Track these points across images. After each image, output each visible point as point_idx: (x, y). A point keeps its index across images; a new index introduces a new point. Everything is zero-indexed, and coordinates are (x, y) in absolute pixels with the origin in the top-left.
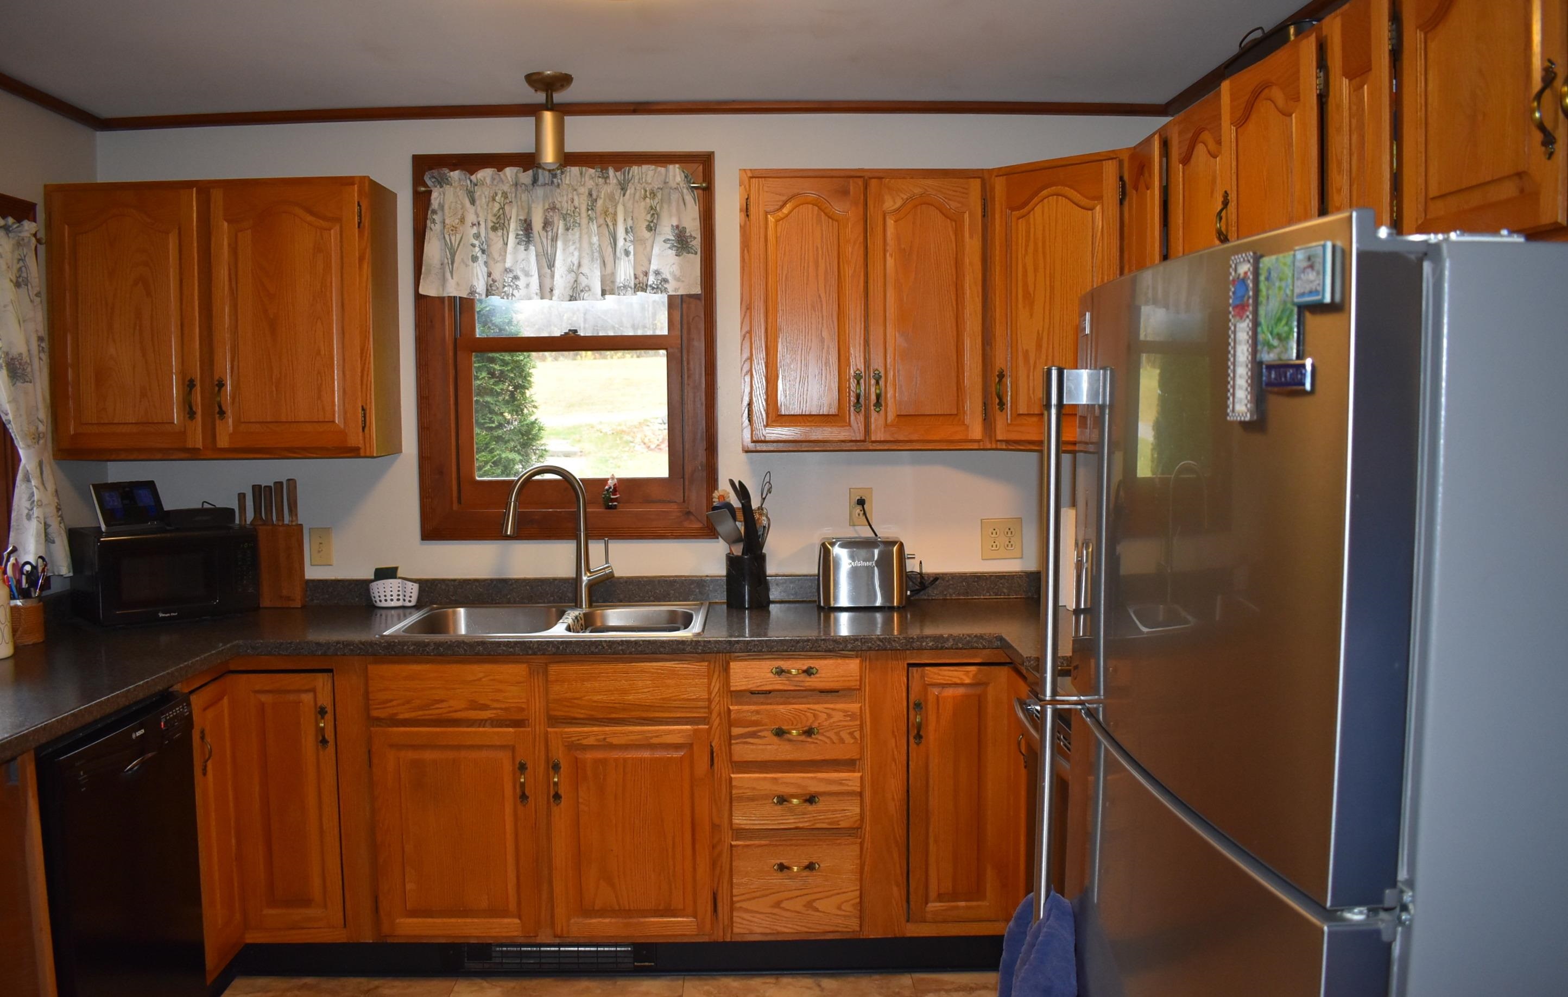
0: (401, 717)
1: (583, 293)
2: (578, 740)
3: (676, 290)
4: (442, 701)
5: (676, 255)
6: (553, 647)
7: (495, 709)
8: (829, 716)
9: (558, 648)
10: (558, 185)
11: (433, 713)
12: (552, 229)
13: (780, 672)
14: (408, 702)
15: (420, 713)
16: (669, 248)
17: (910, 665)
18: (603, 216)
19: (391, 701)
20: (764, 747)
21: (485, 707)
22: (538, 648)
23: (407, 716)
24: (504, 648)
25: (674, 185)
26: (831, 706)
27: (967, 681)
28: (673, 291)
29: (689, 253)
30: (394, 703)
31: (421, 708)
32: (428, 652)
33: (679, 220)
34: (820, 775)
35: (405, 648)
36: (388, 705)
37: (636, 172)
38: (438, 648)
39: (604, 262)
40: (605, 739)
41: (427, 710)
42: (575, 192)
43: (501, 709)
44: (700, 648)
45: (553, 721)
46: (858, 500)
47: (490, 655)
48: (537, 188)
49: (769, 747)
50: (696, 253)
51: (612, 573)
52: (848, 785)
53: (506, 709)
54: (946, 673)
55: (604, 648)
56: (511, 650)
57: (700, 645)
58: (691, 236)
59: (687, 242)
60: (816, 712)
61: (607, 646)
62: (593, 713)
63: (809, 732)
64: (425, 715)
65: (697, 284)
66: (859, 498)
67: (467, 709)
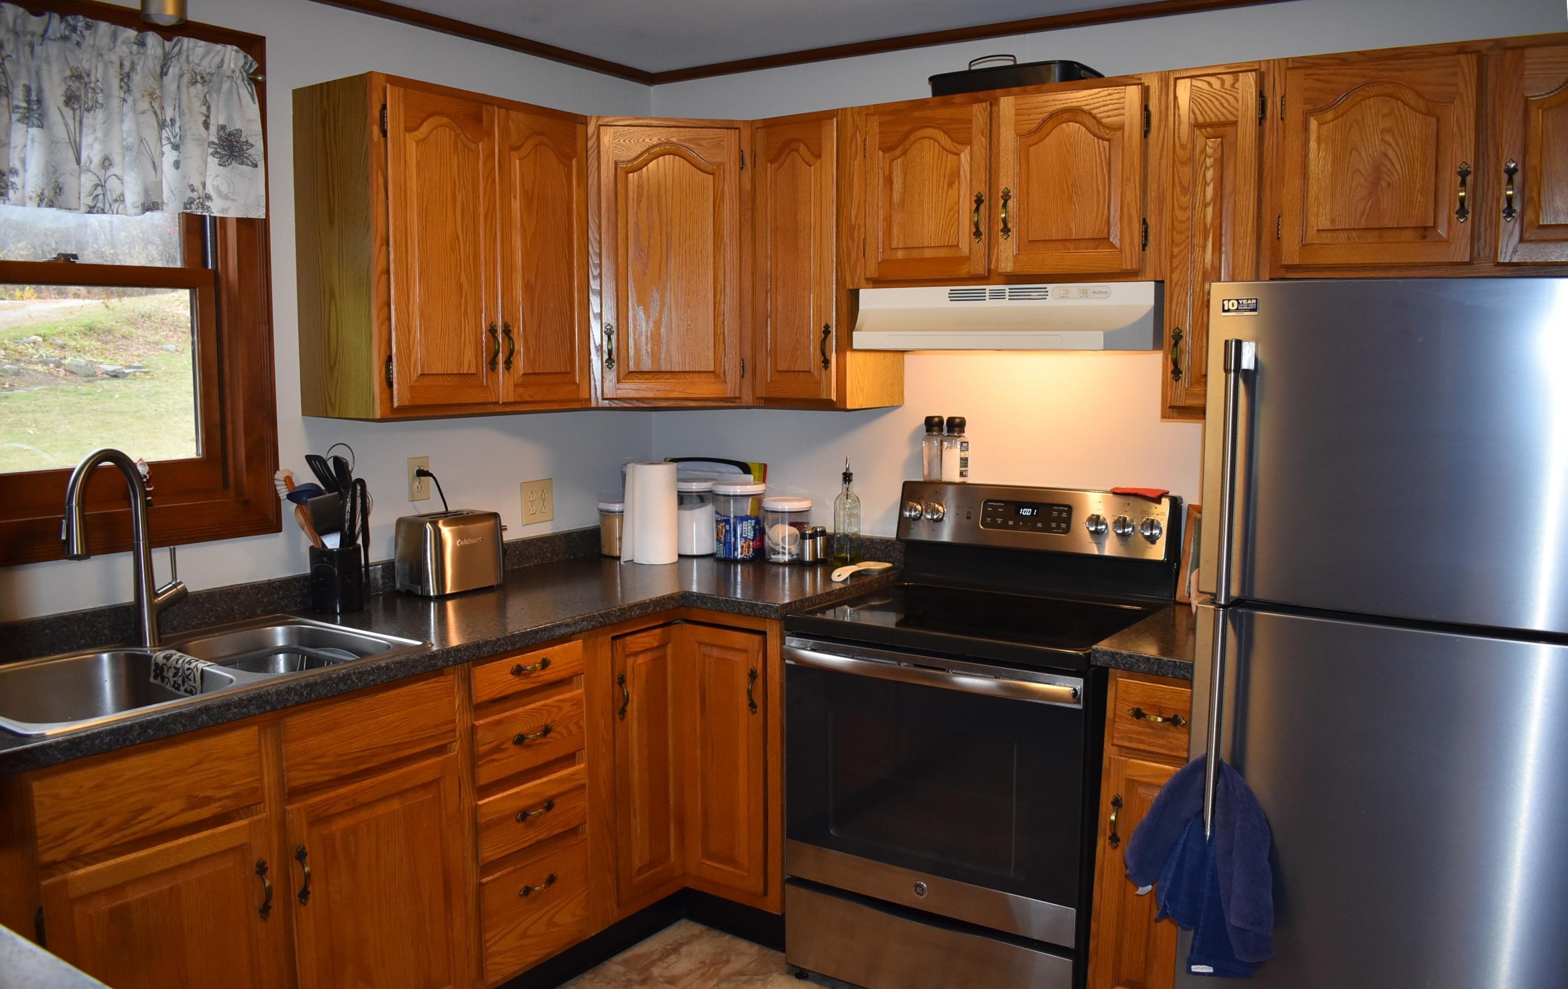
0: (89, 849)
1: (117, 205)
2: (325, 811)
3: (223, 210)
4: (148, 809)
5: (220, 165)
6: (295, 694)
7: (220, 799)
8: (560, 708)
9: (302, 694)
10: (78, 44)
11: (137, 830)
12: (80, 107)
13: (518, 671)
14: (99, 824)
15: (118, 835)
16: (212, 154)
17: (613, 638)
18: (147, 99)
19: (74, 829)
20: (507, 761)
21: (207, 801)
22: (278, 699)
23: (98, 845)
24: (236, 710)
25: (229, 73)
26: (561, 697)
27: (656, 644)
28: (219, 212)
29: (242, 163)
30: (77, 832)
31: (119, 828)
32: (131, 741)
33: (230, 118)
34: (553, 776)
35: (97, 742)
36: (69, 837)
37: (185, 45)
38: (146, 731)
39: (154, 163)
40: (354, 800)
41: (126, 828)
42: (100, 58)
43: (228, 797)
44: (451, 659)
45: (293, 794)
46: (417, 471)
47: (218, 724)
48: (50, 43)
49: (512, 759)
50: (256, 166)
51: (185, 589)
52: (577, 780)
53: (236, 796)
54: (640, 640)
55: (353, 681)
56: (245, 710)
57: (451, 657)
58: (247, 142)
59: (242, 149)
60: (549, 708)
61: (357, 678)
62: (339, 770)
63: (547, 731)
64: (124, 837)
65: (259, 205)
66: (417, 468)
67: (183, 811)
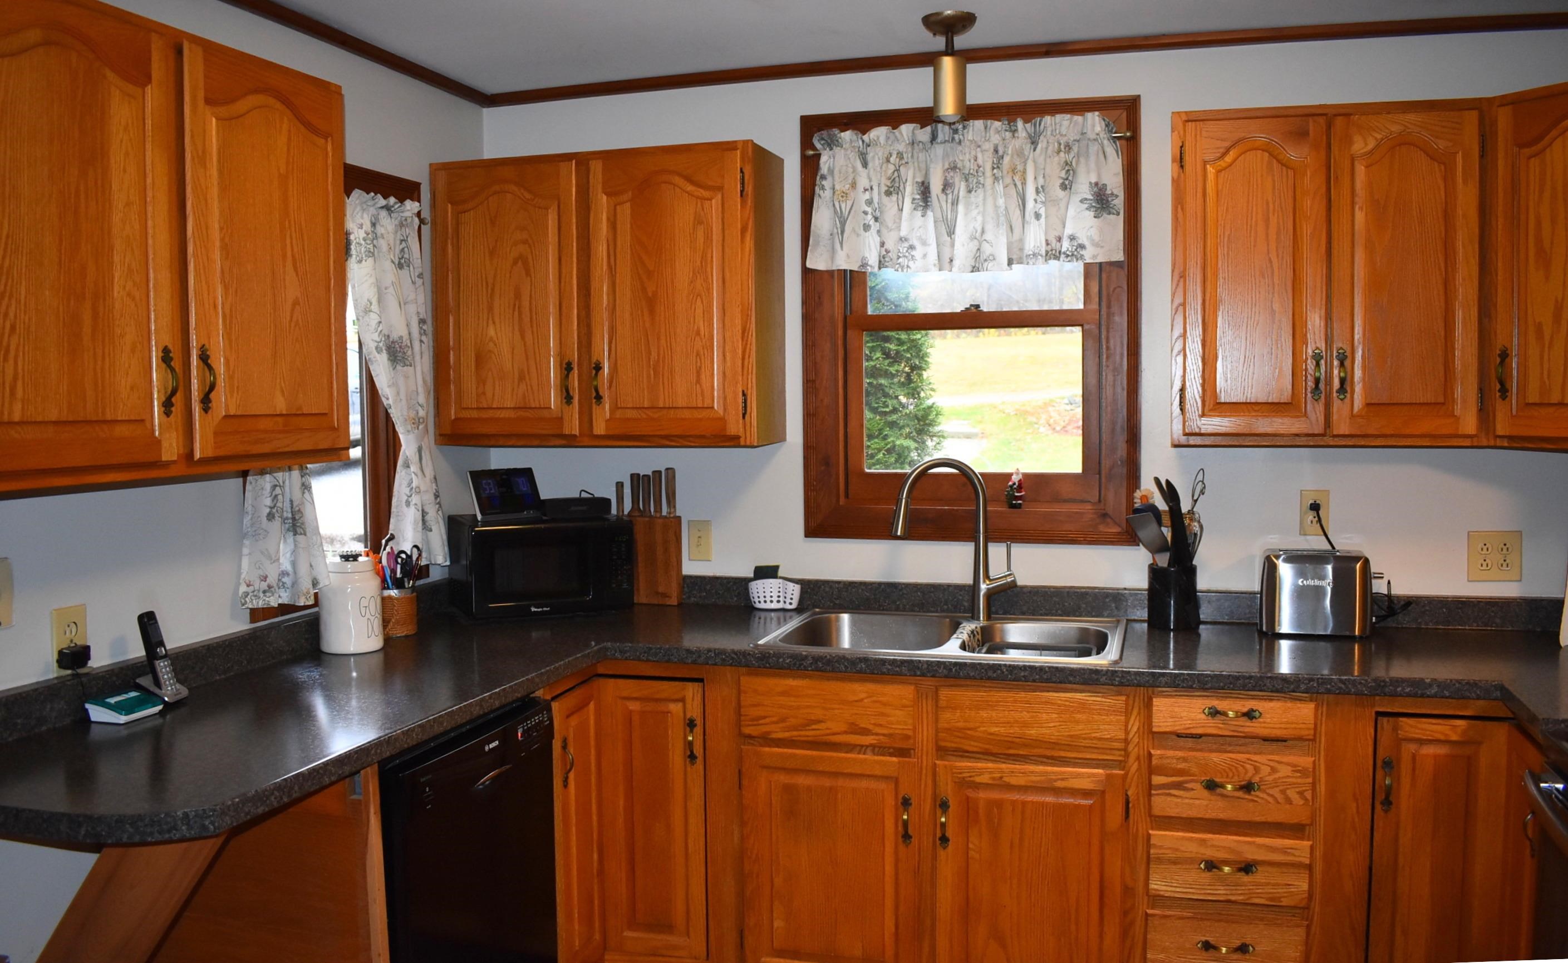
0: (774, 736)
1: (986, 263)
2: (970, 777)
3: (1094, 257)
4: (819, 722)
5: (1095, 217)
6: (944, 668)
7: (877, 734)
8: (1274, 770)
9: (951, 670)
10: (960, 142)
11: (808, 734)
12: (953, 192)
13: (1214, 713)
14: (783, 720)
15: (795, 733)
16: (1087, 209)
17: (1379, 714)
18: (1011, 174)
19: (765, 717)
20: (1191, 801)
21: (865, 732)
22: (928, 668)
23: (781, 735)
24: (890, 667)
25: (1093, 136)
26: (1276, 758)
27: (1454, 737)
28: (1090, 258)
29: (1110, 213)
30: (767, 720)
31: (795, 728)
32: (805, 667)
33: (1099, 176)
34: (1259, 840)
35: (781, 660)
36: (761, 722)
37: (1049, 122)
38: (816, 663)
39: (1011, 227)
40: (1001, 778)
41: (801, 730)
42: (978, 149)
43: (884, 735)
44: (1117, 679)
45: (942, 751)
46: (1311, 504)
47: (873, 673)
48: (936, 146)
49: (1197, 802)
50: (1118, 214)
51: (1014, 582)
52: (1295, 856)
53: (890, 735)
54: (1426, 726)
55: (1003, 672)
56: (898, 669)
57: (1117, 676)
58: (1112, 194)
59: (1108, 201)
60: (1258, 764)
61: (1007, 670)
62: (987, 746)
63: (1248, 787)
64: (800, 736)
65: (1118, 249)
66: (1311, 502)
67: (846, 733)
